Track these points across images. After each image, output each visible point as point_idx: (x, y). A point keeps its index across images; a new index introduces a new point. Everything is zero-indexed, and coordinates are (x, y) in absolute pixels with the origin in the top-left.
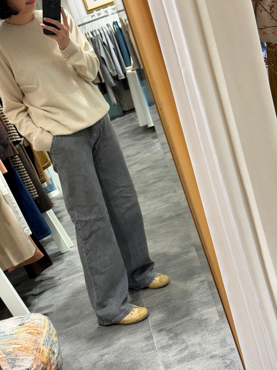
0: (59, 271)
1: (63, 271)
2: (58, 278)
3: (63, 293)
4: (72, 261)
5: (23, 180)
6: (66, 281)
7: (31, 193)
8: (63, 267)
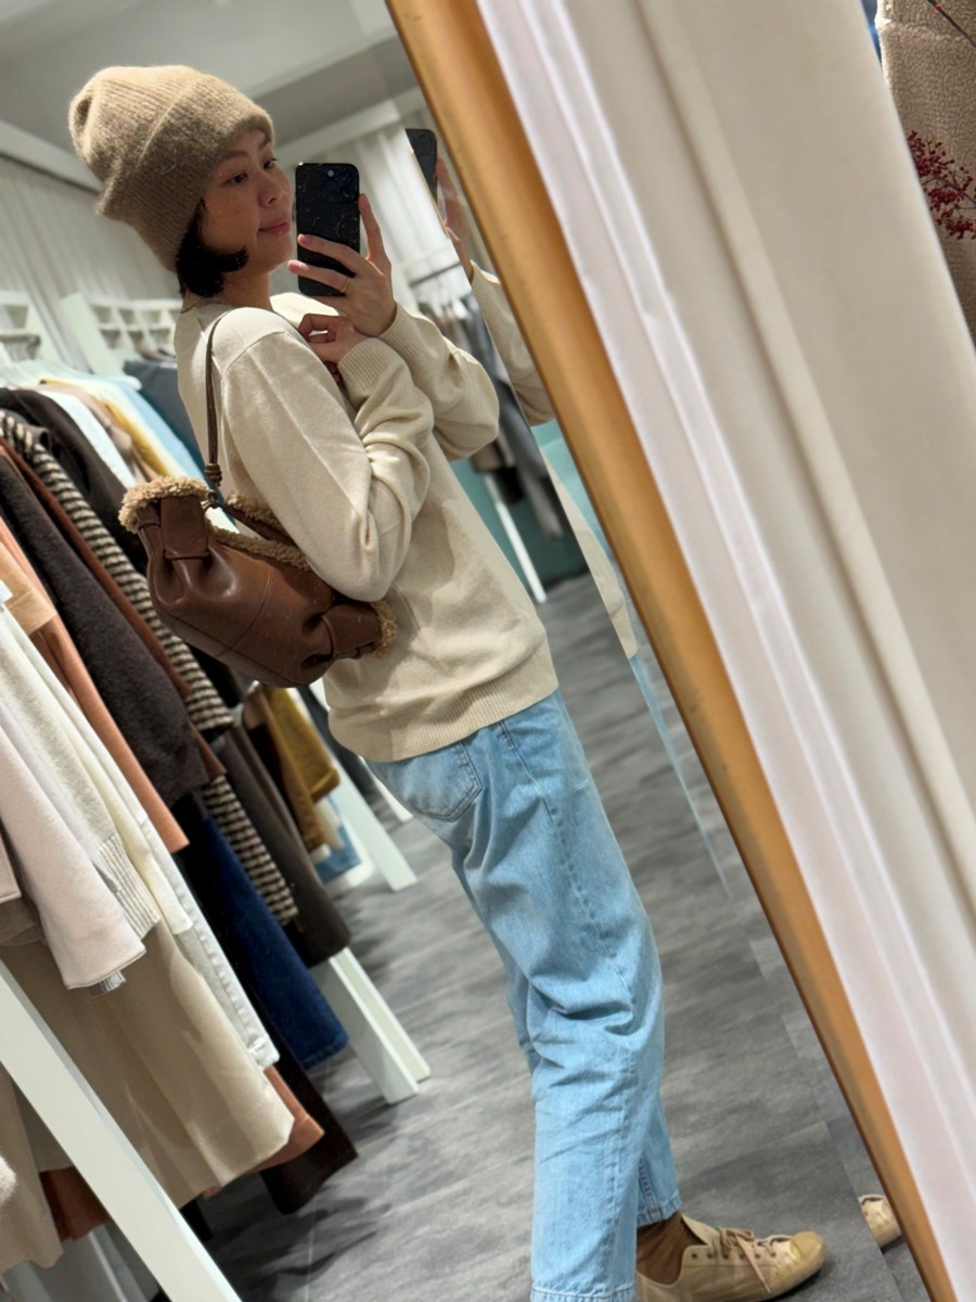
0: (380, 1174)
1: (397, 1176)
2: (377, 1203)
3: (398, 1261)
4: (428, 1135)
5: (243, 861)
6: (407, 1217)
7: (272, 903)
8: (397, 1160)
